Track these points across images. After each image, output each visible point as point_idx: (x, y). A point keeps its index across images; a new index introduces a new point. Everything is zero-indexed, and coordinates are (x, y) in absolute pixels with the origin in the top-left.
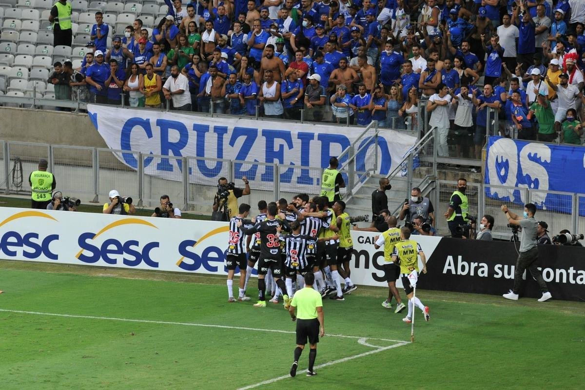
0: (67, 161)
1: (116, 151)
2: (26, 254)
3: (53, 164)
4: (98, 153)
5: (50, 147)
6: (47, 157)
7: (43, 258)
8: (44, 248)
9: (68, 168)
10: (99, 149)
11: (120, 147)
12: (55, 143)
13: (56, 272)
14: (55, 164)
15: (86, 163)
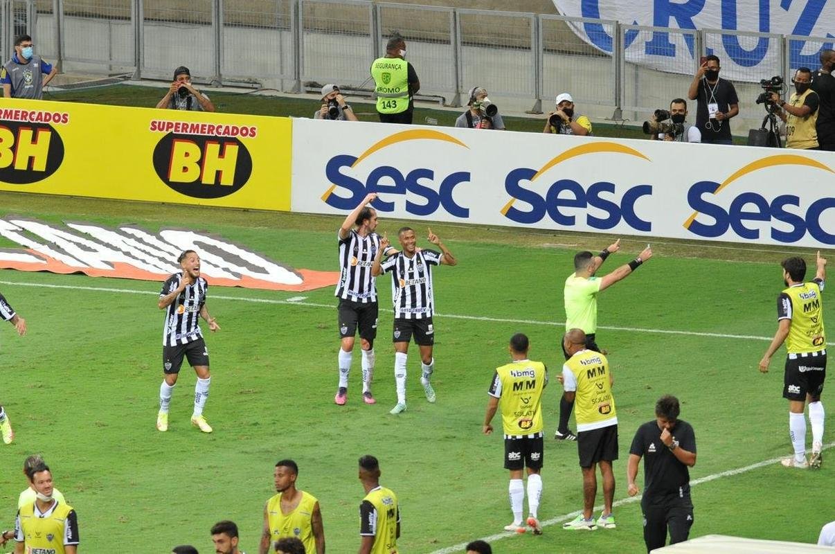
0: (485, 38)
1: (571, 20)
2: (411, 207)
3: (459, 44)
4: (540, 24)
5: (455, 13)
6: (450, 32)
7: (441, 214)
8: (443, 197)
9: (486, 50)
10: (542, 16)
11: (580, 12)
12: (462, 6)
13: (465, 241)
14: (464, 43)
15: (517, 42)
